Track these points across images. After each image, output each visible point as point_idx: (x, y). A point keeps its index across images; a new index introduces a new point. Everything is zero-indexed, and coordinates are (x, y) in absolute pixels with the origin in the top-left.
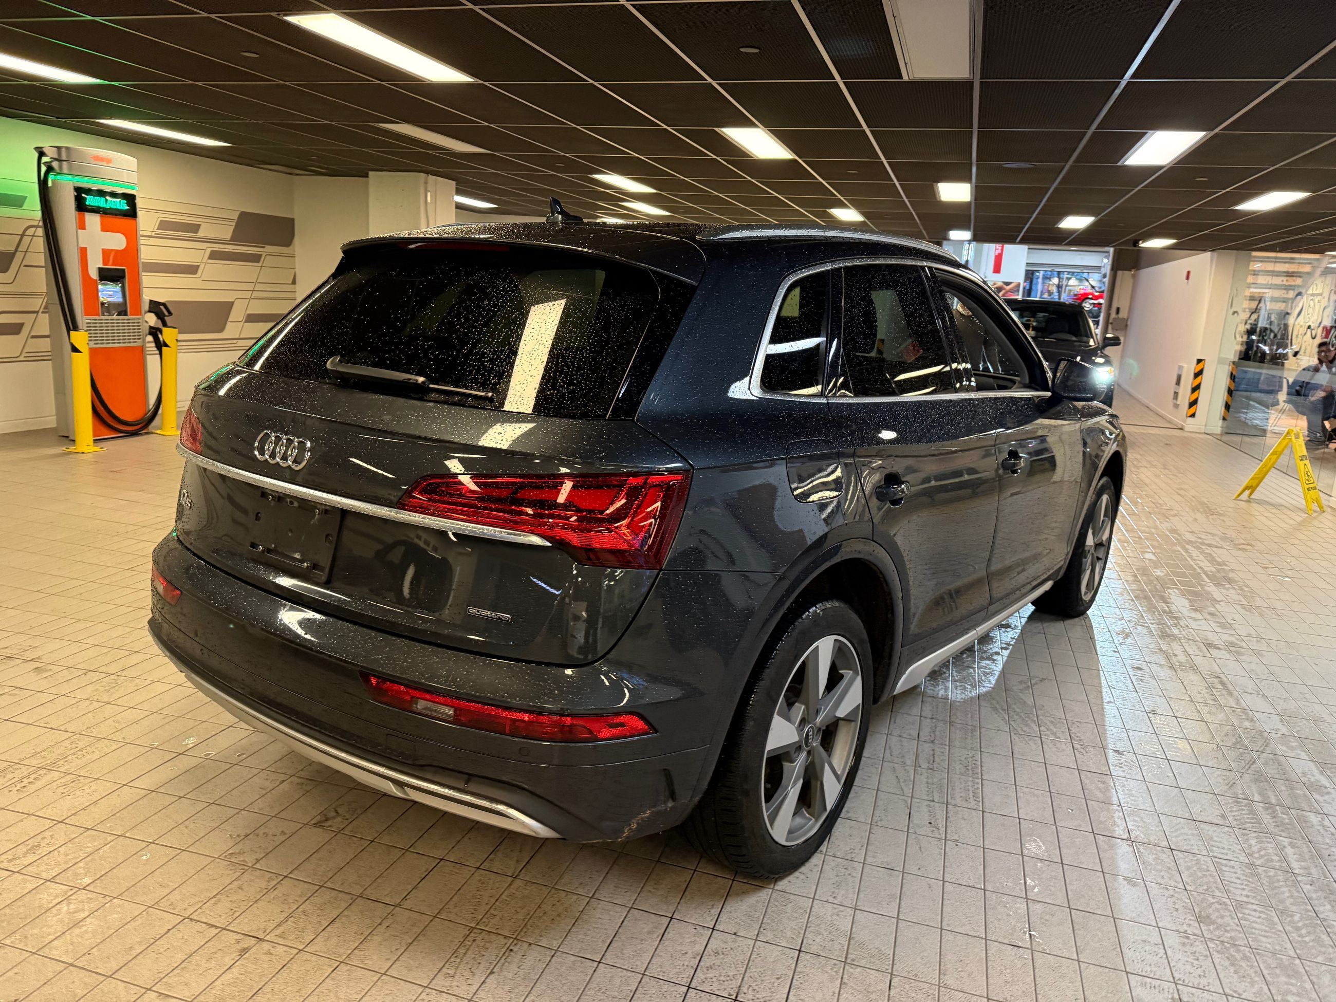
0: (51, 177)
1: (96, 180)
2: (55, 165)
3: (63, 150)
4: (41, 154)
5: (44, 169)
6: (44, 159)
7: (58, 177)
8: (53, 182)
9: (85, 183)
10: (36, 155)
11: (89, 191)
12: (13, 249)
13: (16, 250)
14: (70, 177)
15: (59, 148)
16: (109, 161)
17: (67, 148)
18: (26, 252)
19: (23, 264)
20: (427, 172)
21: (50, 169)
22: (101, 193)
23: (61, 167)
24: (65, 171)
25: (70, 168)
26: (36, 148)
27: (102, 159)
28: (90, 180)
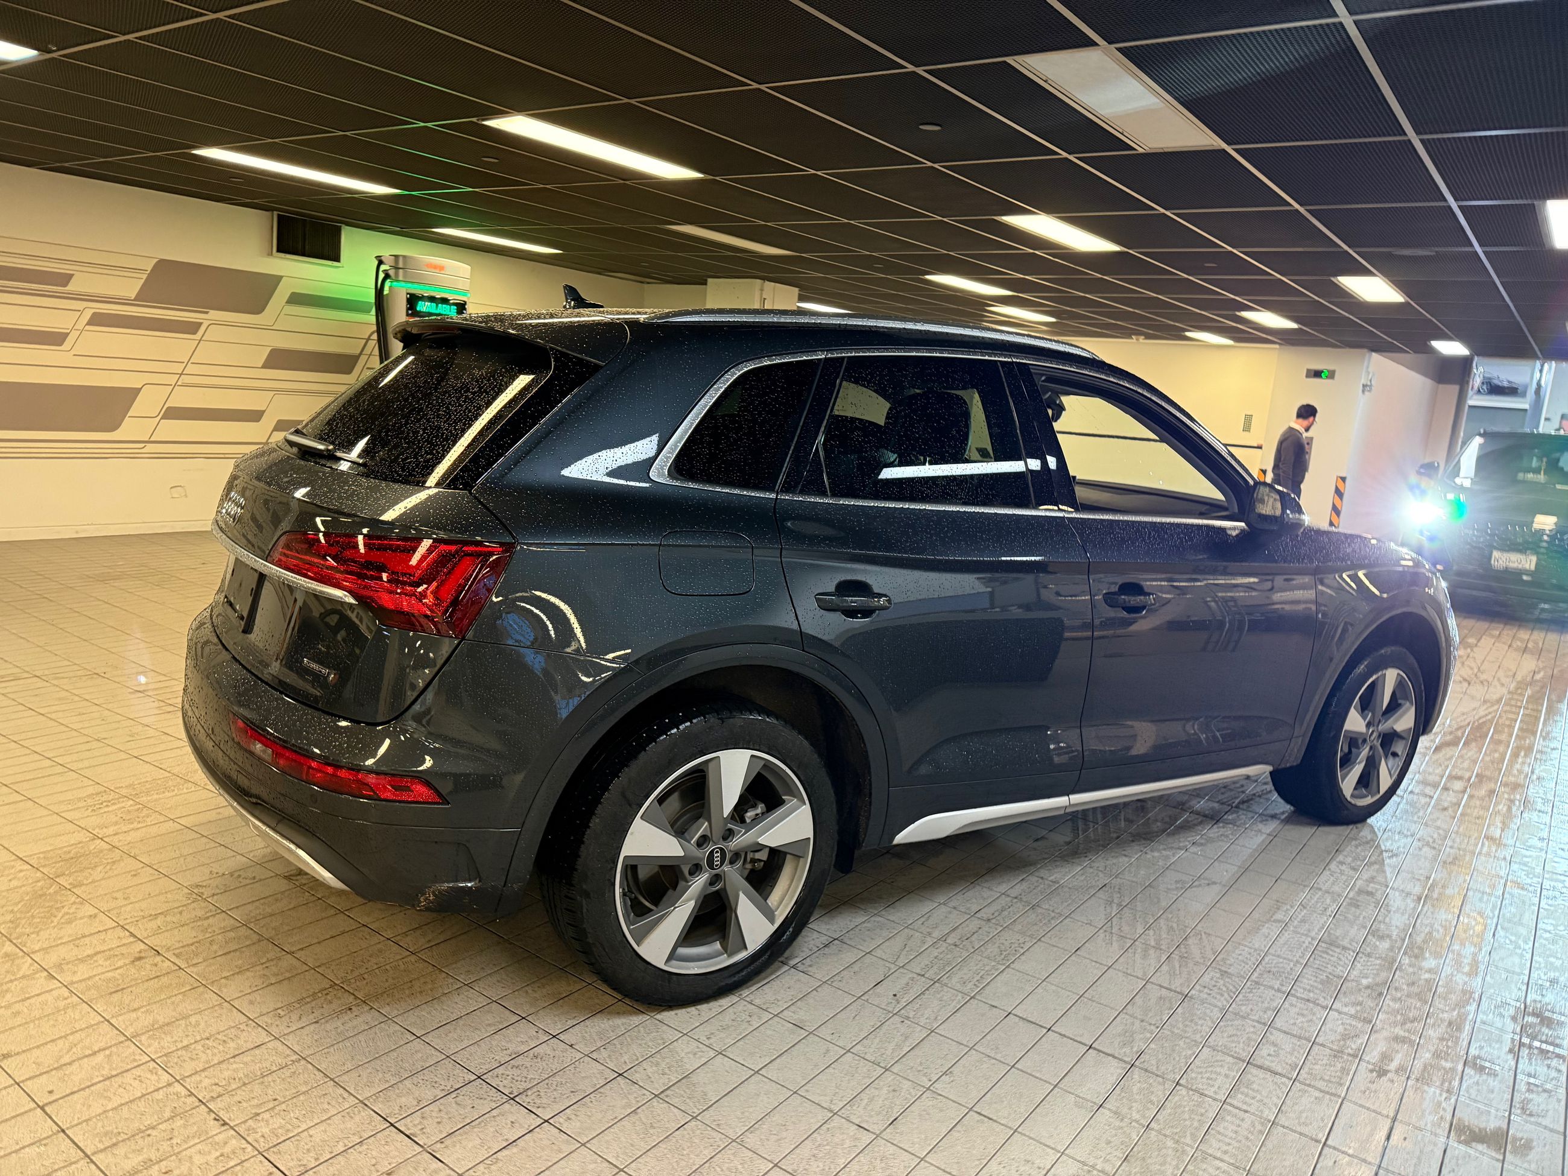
0: (388, 284)
1: (427, 287)
2: (392, 273)
3: (401, 259)
4: (381, 262)
5: (381, 276)
6: (383, 267)
7: (395, 284)
8: (390, 288)
9: (417, 289)
10: (377, 262)
11: (422, 298)
12: (358, 352)
13: (361, 353)
14: (403, 284)
15: (396, 257)
16: (442, 268)
17: (404, 257)
18: (370, 355)
19: (367, 366)
20: (764, 279)
21: (387, 276)
22: (432, 299)
23: (397, 274)
24: (401, 278)
25: (405, 276)
26: (376, 257)
27: (435, 267)
28: (422, 287)
